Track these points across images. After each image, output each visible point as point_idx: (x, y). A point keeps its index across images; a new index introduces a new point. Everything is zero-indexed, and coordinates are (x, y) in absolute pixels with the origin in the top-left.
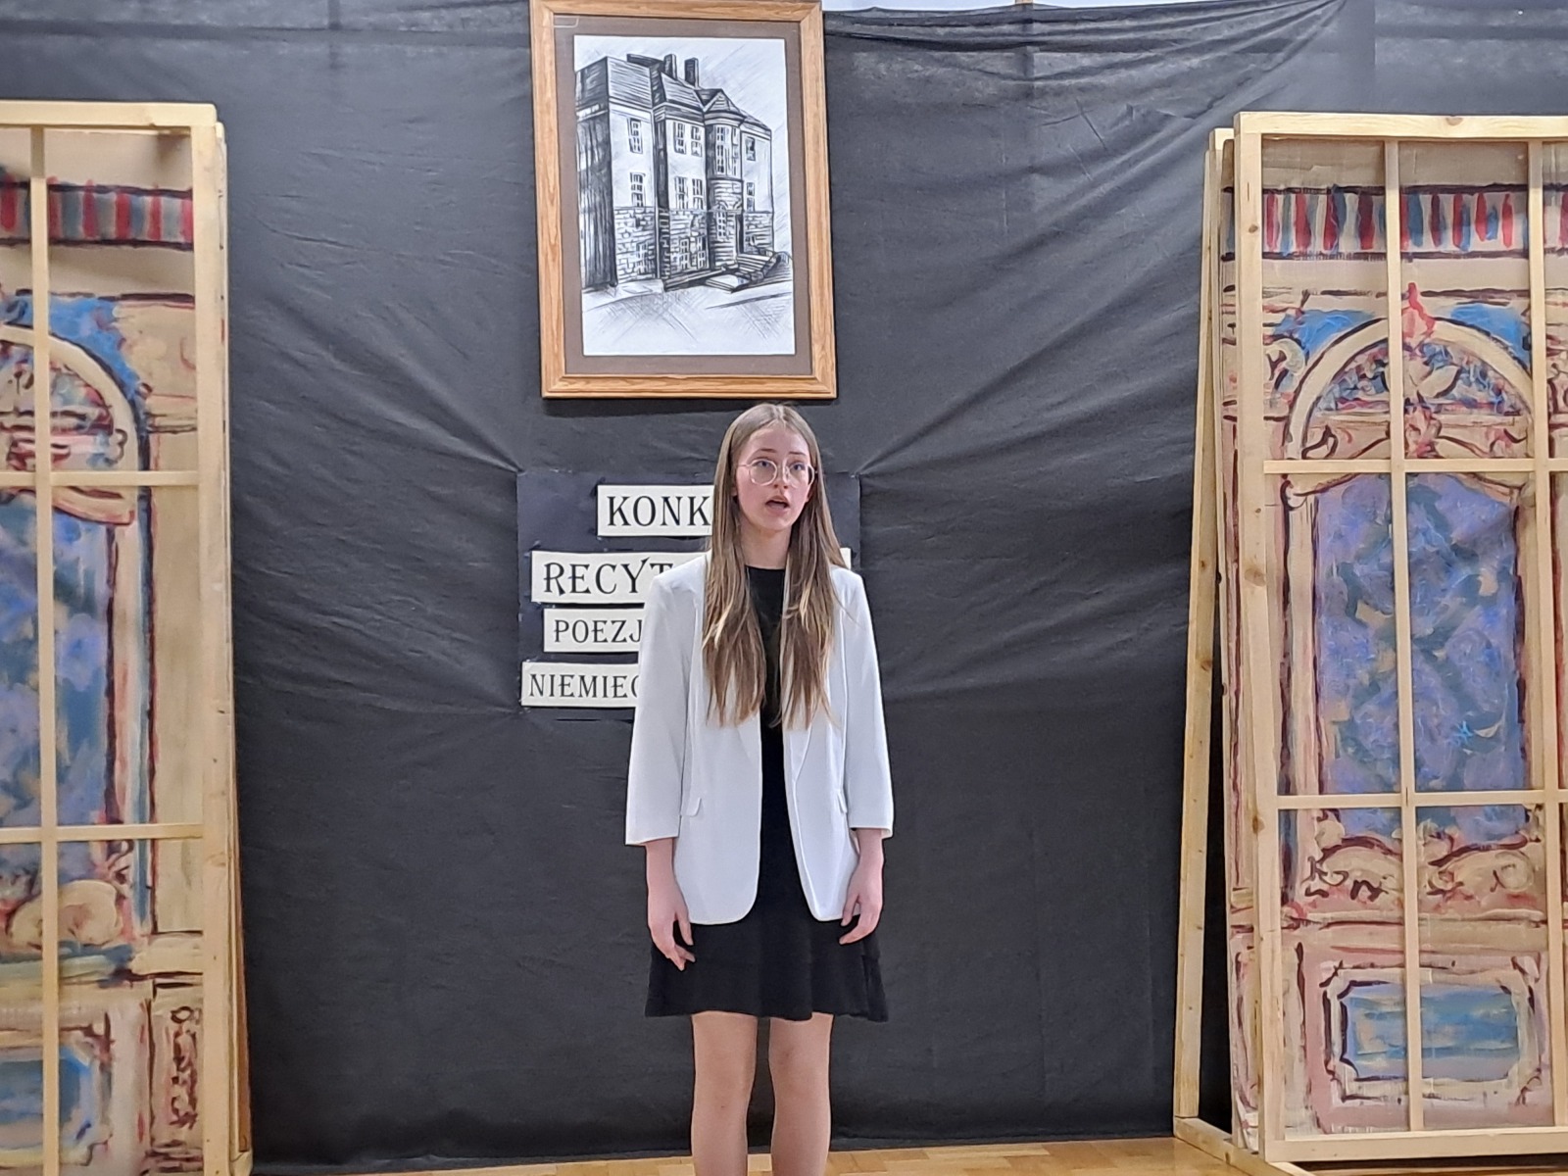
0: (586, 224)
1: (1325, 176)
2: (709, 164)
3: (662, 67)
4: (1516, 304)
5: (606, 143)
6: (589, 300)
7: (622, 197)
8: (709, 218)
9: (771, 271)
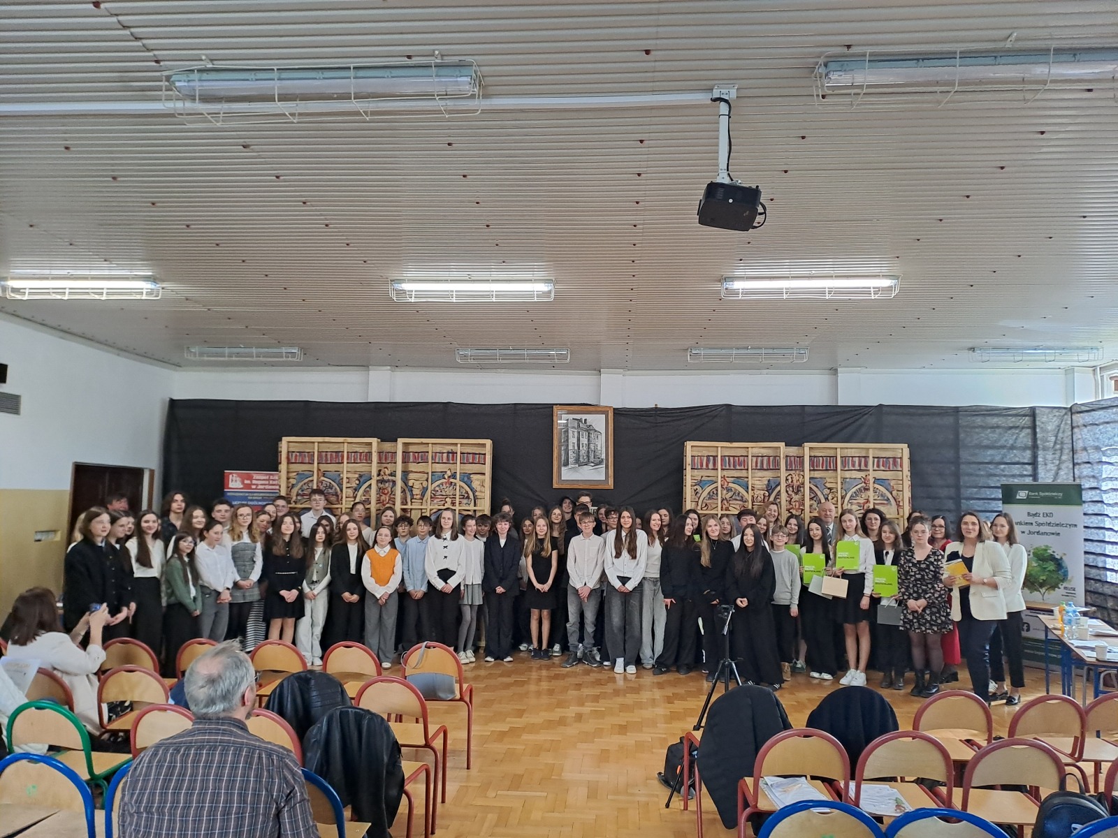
0: (563, 452)
1: (706, 453)
2: (589, 440)
3: (580, 420)
4: (746, 479)
5: (568, 436)
6: (563, 468)
7: (570, 447)
8: (588, 452)
9: (600, 463)
